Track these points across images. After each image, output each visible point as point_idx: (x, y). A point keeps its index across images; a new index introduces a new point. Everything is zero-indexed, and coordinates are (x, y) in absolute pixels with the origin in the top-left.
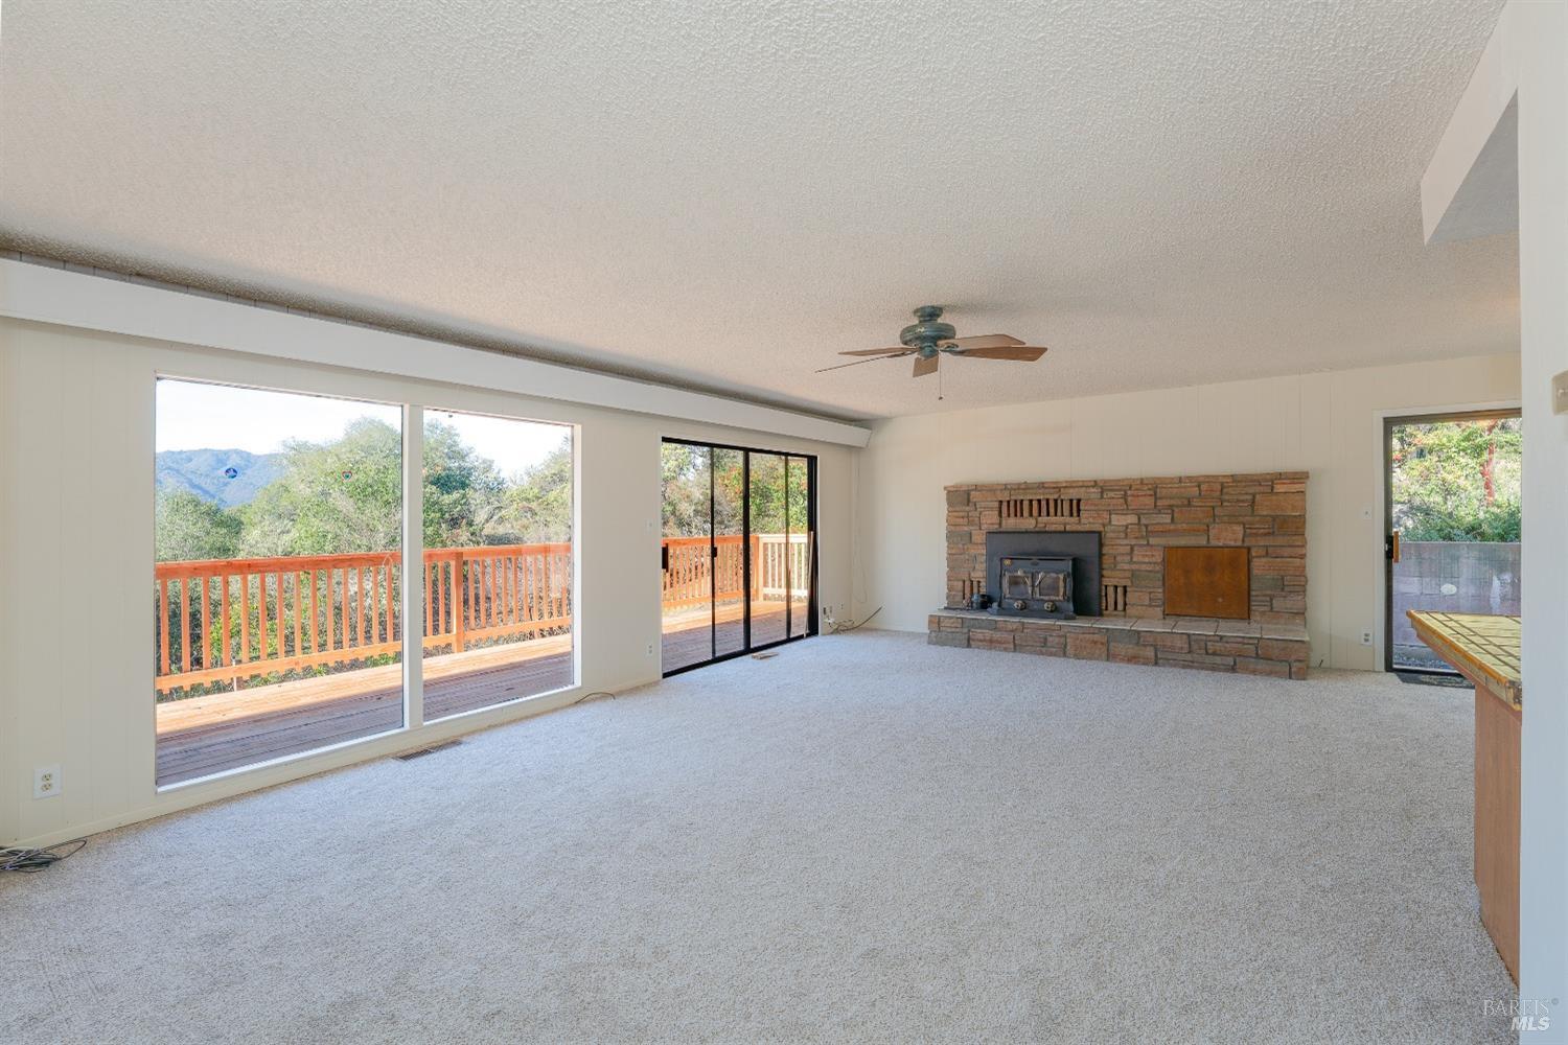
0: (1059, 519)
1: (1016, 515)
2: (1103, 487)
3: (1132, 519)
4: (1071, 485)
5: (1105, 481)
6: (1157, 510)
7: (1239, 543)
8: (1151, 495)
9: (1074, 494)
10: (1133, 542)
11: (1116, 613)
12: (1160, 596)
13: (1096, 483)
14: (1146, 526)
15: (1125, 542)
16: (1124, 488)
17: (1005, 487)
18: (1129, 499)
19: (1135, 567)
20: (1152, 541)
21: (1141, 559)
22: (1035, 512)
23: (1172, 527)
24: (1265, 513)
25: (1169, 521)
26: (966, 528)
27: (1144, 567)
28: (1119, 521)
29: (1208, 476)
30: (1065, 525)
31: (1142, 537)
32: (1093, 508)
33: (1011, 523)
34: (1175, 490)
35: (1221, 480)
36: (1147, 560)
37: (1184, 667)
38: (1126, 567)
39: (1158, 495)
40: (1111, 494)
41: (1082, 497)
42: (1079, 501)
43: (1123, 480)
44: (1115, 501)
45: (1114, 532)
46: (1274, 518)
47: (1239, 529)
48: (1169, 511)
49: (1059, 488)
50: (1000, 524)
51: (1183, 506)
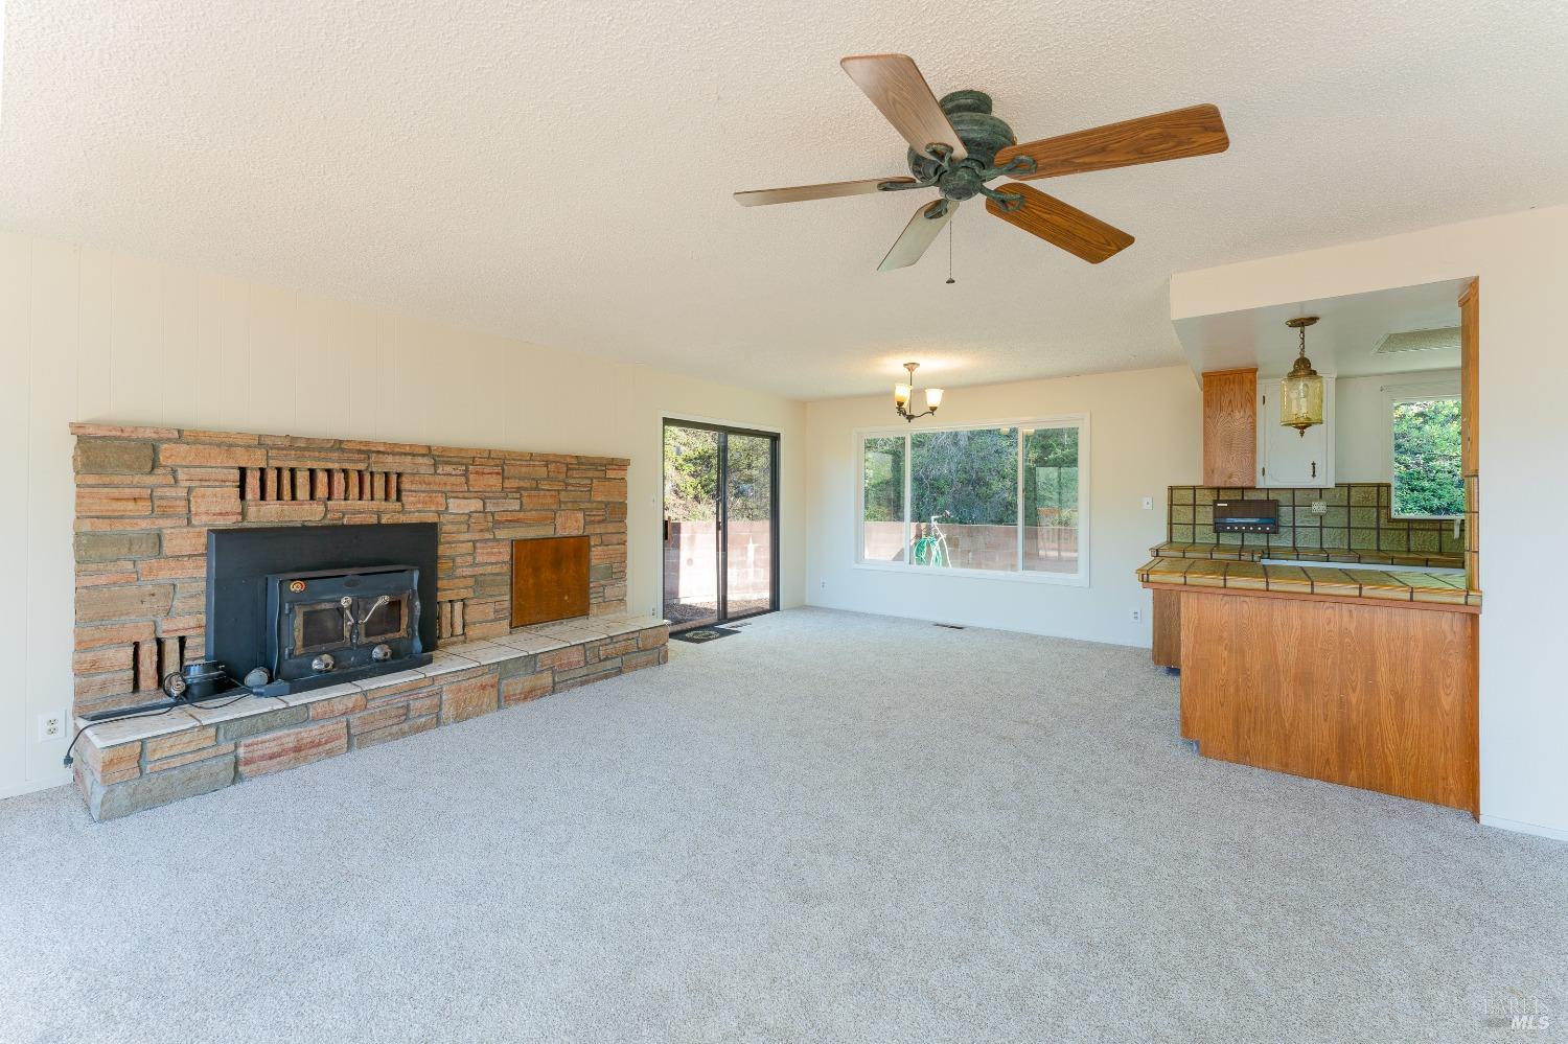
0: (365, 504)
1: (279, 497)
2: (437, 456)
3: (476, 505)
4: (395, 450)
5: (444, 449)
6: (505, 493)
7: (581, 533)
8: (498, 474)
9: (392, 464)
10: (477, 536)
11: (455, 639)
12: (507, 604)
13: (429, 451)
14: (493, 514)
15: (467, 537)
16: (464, 461)
17: (261, 442)
18: (472, 477)
19: (479, 570)
20: (500, 534)
21: (486, 559)
22: (322, 491)
23: (521, 515)
24: (599, 499)
25: (518, 508)
26: (144, 524)
27: (489, 569)
28: (455, 506)
29: (555, 455)
30: (379, 514)
31: (488, 530)
32: (424, 487)
33: (268, 513)
34: (524, 470)
35: (569, 460)
36: (493, 559)
37: (583, 684)
38: (468, 572)
39: (505, 474)
40: (449, 469)
41: (406, 470)
42: (399, 475)
43: (467, 450)
44: (453, 479)
45: (452, 523)
46: (607, 504)
47: (580, 515)
48: (518, 496)
49: (368, 453)
50: (243, 514)
51: (532, 489)
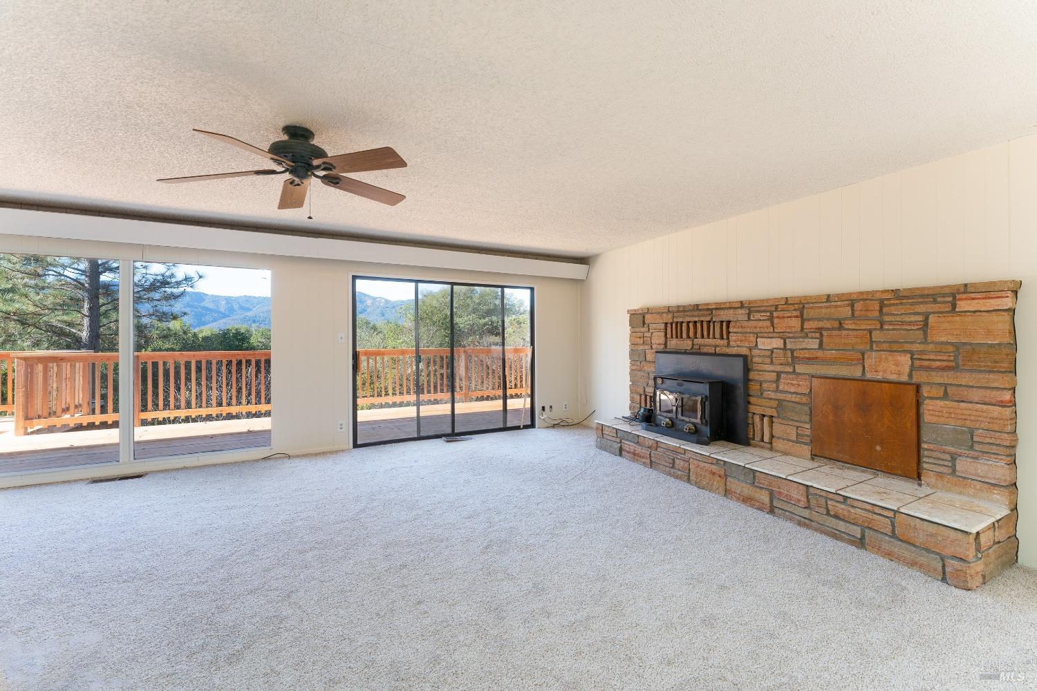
0: (711, 341)
1: (677, 337)
2: (749, 308)
3: (778, 343)
4: (720, 307)
5: (750, 302)
6: (803, 332)
7: (905, 378)
8: (797, 317)
9: (725, 315)
10: (779, 368)
11: (762, 444)
12: (808, 432)
13: (742, 305)
14: (792, 351)
15: (771, 368)
16: (769, 309)
17: (669, 310)
18: (776, 321)
19: (780, 396)
20: (799, 369)
21: (786, 388)
22: (691, 334)
23: (820, 354)
24: (943, 339)
25: (817, 347)
26: (642, 347)
27: (789, 397)
28: (765, 344)
29: (862, 293)
30: (716, 346)
31: (787, 364)
32: (740, 330)
33: (673, 343)
34: (824, 311)
35: (878, 296)
36: (792, 390)
37: (800, 524)
38: (773, 395)
39: (804, 317)
40: (757, 316)
41: (731, 319)
42: (729, 322)
43: (768, 300)
44: (761, 324)
45: (760, 356)
46: (957, 346)
47: (905, 360)
48: (818, 335)
49: (712, 310)
50: (666, 344)
51: (833, 329)
